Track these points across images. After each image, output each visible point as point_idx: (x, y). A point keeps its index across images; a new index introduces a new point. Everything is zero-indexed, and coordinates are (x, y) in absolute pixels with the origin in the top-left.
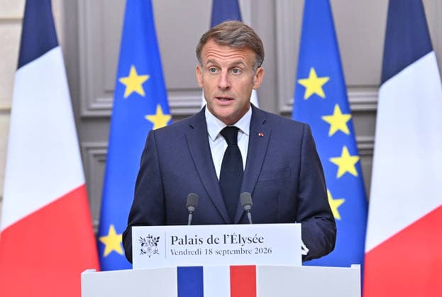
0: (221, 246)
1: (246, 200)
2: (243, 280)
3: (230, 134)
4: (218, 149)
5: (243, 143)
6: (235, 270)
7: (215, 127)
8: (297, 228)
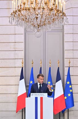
0: (39, 95)
1: (42, 91)
2: (42, 98)
3: (40, 85)
4: (39, 86)
5: (41, 86)
6: (41, 97)
7: (39, 84)
8: (47, 94)
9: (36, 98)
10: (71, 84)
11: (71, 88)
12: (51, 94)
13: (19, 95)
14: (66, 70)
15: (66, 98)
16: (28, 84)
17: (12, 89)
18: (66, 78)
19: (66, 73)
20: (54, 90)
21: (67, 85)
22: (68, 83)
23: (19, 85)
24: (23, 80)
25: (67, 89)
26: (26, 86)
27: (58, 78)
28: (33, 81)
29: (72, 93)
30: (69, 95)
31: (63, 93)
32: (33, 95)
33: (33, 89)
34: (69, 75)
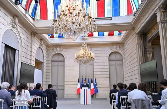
6: (86, 89)
9: (84, 89)
10: (96, 84)
11: (97, 86)
12: (89, 88)
13: (78, 88)
14: (95, 79)
15: (95, 89)
16: (81, 84)
17: (75, 86)
18: (94, 82)
19: (95, 80)
20: (90, 86)
21: (95, 85)
22: (95, 84)
23: (77, 84)
24: (79, 83)
25: (95, 86)
26: (80, 85)
27: (92, 82)
28: (83, 83)
29: (97, 88)
30: (96, 88)
31: (93, 87)
32: (83, 88)
33: (82, 86)
34: (96, 81)
